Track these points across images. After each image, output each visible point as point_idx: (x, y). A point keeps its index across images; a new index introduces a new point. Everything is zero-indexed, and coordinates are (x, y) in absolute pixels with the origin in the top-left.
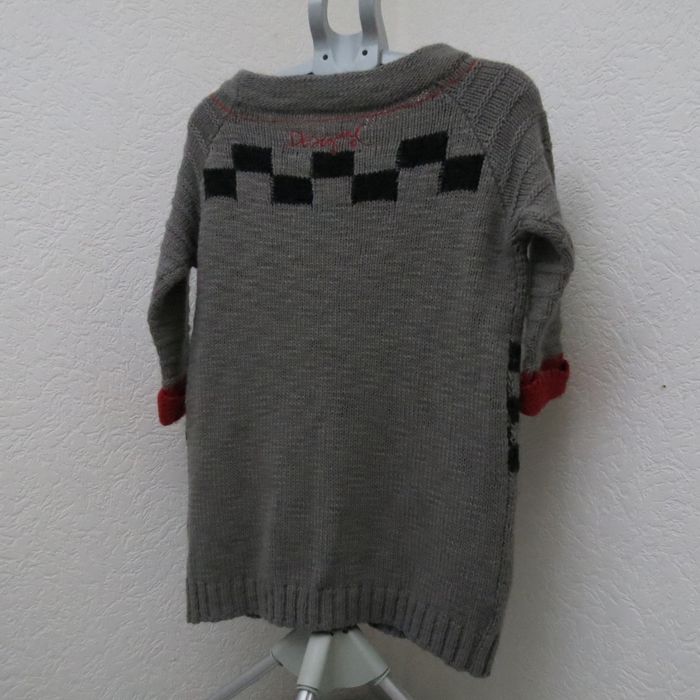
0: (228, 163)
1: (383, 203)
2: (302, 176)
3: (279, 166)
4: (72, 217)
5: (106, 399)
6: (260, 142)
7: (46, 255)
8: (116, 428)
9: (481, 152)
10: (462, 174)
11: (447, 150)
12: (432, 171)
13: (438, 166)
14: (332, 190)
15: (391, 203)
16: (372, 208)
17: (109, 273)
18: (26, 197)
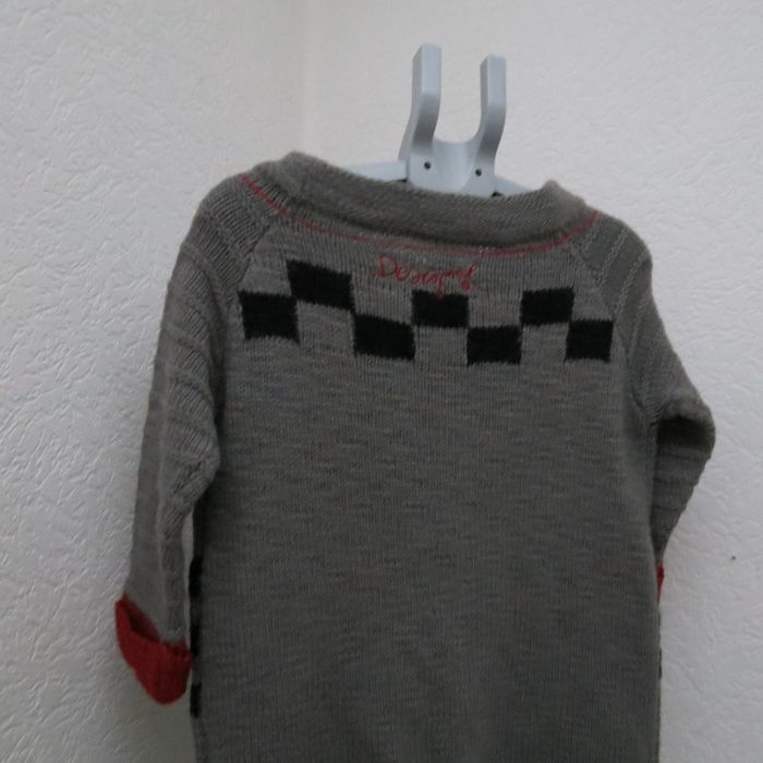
1: (506, 367)
2: (401, 321)
3: (364, 301)
6: (335, 264)
9: (610, 318)
10: (591, 341)
12: (559, 334)
13: (565, 328)
14: (440, 344)
15: (516, 367)
16: (492, 371)
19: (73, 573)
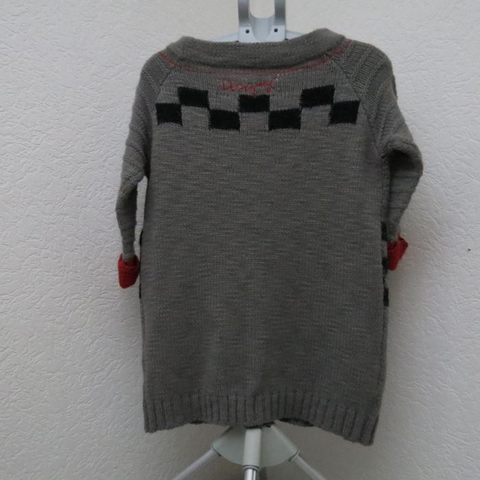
0: (175, 99)
1: (291, 130)
2: (232, 111)
3: (214, 103)
4: (45, 135)
5: (68, 272)
6: (199, 86)
7: (25, 163)
8: (75, 294)
9: (358, 99)
10: (345, 113)
11: (334, 97)
12: (325, 111)
13: (329, 107)
14: (254, 121)
15: (297, 131)
16: (282, 134)
17: (70, 179)
18: (11, 118)
19: (107, 241)
